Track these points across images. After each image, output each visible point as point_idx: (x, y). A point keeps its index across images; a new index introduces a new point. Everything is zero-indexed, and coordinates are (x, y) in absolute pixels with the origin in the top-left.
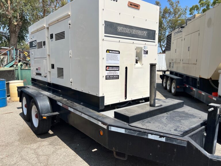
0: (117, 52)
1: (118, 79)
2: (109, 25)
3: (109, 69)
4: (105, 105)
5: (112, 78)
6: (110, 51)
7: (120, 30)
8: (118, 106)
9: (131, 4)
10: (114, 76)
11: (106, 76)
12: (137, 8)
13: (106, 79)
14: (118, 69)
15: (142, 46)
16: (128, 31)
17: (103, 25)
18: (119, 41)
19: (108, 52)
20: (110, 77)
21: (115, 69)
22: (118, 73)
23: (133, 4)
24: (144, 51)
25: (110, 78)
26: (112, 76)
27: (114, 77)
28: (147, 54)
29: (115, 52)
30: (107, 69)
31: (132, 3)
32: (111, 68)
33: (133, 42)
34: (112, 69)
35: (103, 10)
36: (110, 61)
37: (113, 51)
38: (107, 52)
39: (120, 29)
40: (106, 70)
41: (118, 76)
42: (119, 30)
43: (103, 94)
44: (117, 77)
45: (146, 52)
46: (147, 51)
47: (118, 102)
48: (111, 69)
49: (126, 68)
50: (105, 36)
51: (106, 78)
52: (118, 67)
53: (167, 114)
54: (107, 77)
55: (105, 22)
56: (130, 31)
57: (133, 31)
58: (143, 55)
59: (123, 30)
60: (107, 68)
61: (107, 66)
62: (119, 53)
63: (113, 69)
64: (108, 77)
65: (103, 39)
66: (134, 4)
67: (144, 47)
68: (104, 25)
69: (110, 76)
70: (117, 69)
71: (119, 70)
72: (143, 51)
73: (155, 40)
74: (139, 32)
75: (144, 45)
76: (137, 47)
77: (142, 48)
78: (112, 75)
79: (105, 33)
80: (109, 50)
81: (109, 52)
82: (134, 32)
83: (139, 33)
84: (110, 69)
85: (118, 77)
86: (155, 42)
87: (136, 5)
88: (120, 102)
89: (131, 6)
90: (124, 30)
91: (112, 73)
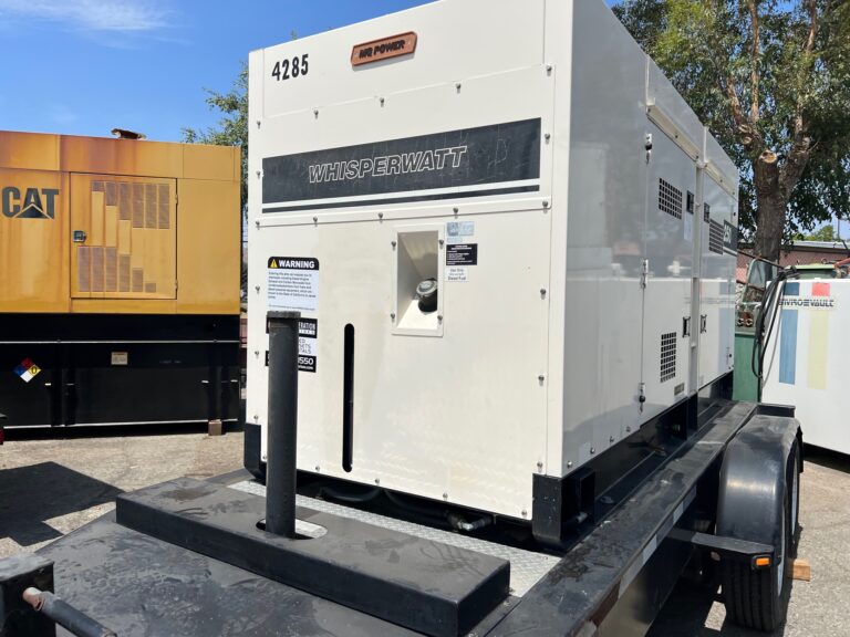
0: (306, 264)
1: (314, 371)
2: (277, 170)
6: (282, 263)
7: (319, 178)
9: (363, 54)
12: (401, 51)
14: (311, 332)
16: (352, 170)
17: (259, 174)
18: (315, 219)
19: (274, 264)
22: (312, 347)
23: (373, 46)
24: (449, 247)
29: (298, 264)
31: (367, 47)
33: (380, 216)
35: (259, 124)
36: (281, 300)
38: (269, 266)
42: (313, 178)
43: (256, 417)
44: (311, 364)
46: (474, 247)
47: (312, 468)
49: (349, 330)
50: (265, 211)
52: (314, 321)
58: (444, 271)
59: (329, 171)
62: (317, 267)
65: (258, 224)
67: (450, 225)
68: (262, 175)
70: (307, 332)
71: (315, 336)
73: (538, 177)
76: (400, 235)
77: (436, 233)
79: (265, 200)
80: (277, 259)
81: (279, 267)
85: (314, 366)
87: (391, 41)
89: (367, 59)
90: (335, 172)
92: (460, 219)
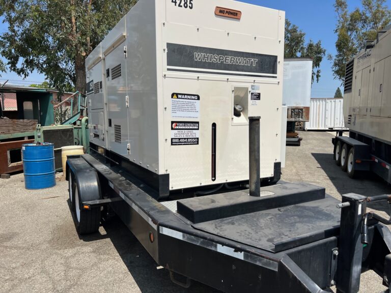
0: (193, 97)
1: (198, 144)
2: (176, 51)
3: (177, 127)
4: (170, 189)
5: (185, 142)
6: (179, 96)
7: (199, 59)
8: (200, 192)
9: (221, 11)
10: (187, 139)
11: (172, 139)
12: (235, 17)
13: (172, 144)
14: (196, 128)
15: (249, 86)
16: (215, 59)
17: (164, 50)
18: (198, 78)
19: (174, 97)
20: (181, 140)
21: (192, 128)
22: (197, 134)
23: (226, 10)
24: (252, 94)
25: (180, 142)
26: (185, 139)
27: (189, 140)
28: (259, 99)
29: (189, 97)
30: (173, 127)
31: (223, 10)
32: (181, 124)
33: (228, 79)
34: (184, 128)
35: (164, 24)
36: (179, 114)
37: (184, 95)
38: (172, 97)
39: (198, 56)
40: (172, 129)
41: (198, 139)
42: (196, 58)
43: (167, 171)
44: (196, 141)
45: (258, 97)
46: (259, 94)
47: (198, 185)
48: (182, 128)
49: (214, 125)
50: (168, 69)
51: (172, 142)
52: (198, 123)
53: (279, 210)
54: (174, 141)
55: (169, 45)
56: (220, 60)
57: (226, 60)
58: (250, 102)
59: (204, 57)
60: (174, 124)
61: (172, 122)
62: (199, 99)
63: (186, 128)
64: (177, 141)
65: (165, 75)
66: (228, 11)
67: (252, 86)
68: (166, 51)
69: (179, 139)
70: (194, 127)
71: (198, 129)
72: (250, 96)
73: (276, 73)
74: (239, 60)
75: (253, 84)
76: (235, 87)
77: (248, 88)
78: (185, 137)
79: (168, 64)
80: (177, 94)
81: (178, 98)
82: (229, 60)
83: (241, 61)
84: (180, 128)
85: (198, 142)
86: (276, 77)
87: (233, 12)
88: (202, 185)
89: (222, 14)
90: (207, 58)
91: (184, 134)
92: (255, 84)
